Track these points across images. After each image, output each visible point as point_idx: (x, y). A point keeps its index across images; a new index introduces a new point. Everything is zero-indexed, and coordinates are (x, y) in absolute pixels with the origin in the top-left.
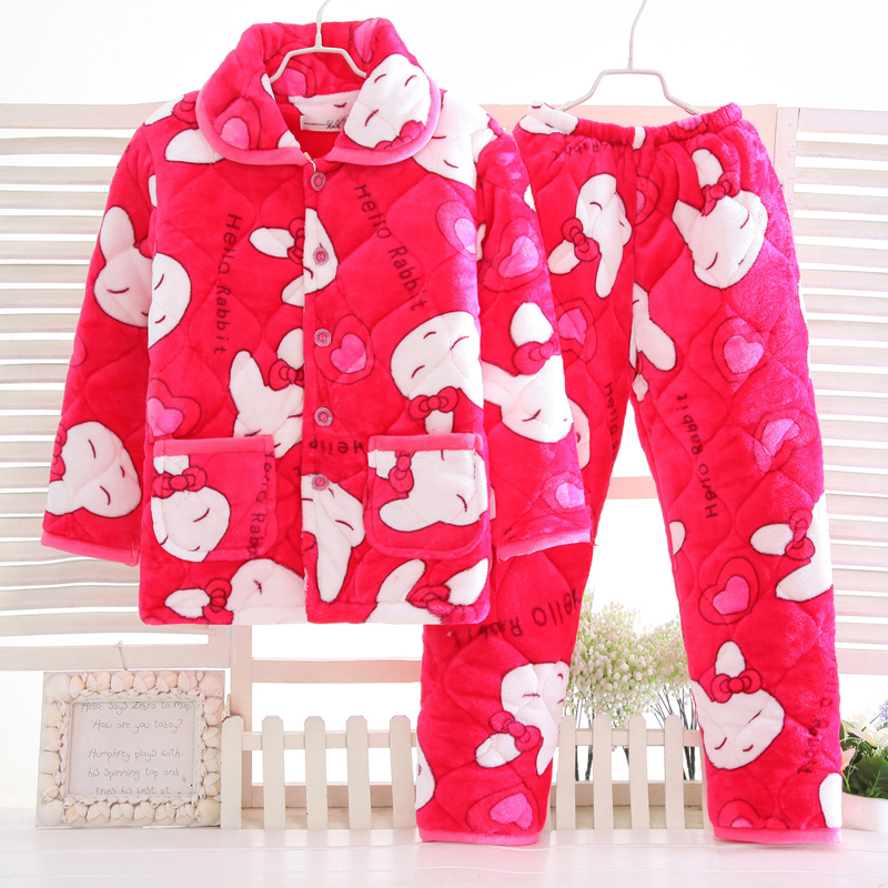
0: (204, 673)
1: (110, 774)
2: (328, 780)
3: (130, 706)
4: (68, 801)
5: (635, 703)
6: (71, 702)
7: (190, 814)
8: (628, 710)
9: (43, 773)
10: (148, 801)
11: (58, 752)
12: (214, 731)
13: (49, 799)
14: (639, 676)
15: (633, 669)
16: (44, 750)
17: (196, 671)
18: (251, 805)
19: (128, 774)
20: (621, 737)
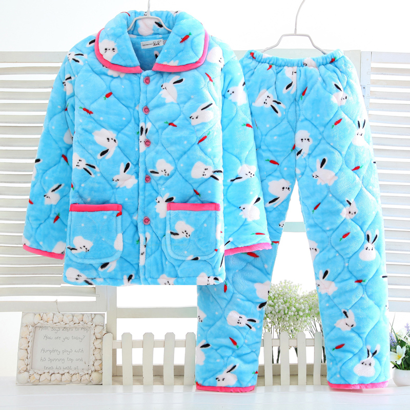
0: (95, 314)
1: (51, 360)
2: (154, 363)
3: (61, 329)
4: (31, 372)
5: (300, 326)
6: (35, 326)
7: (88, 378)
8: (296, 330)
9: (19, 359)
10: (68, 373)
11: (27, 350)
12: (100, 341)
13: (22, 371)
14: (301, 314)
15: (298, 311)
16: (20, 349)
17: (91, 314)
18: (117, 374)
19: (59, 360)
20: (293, 343)
